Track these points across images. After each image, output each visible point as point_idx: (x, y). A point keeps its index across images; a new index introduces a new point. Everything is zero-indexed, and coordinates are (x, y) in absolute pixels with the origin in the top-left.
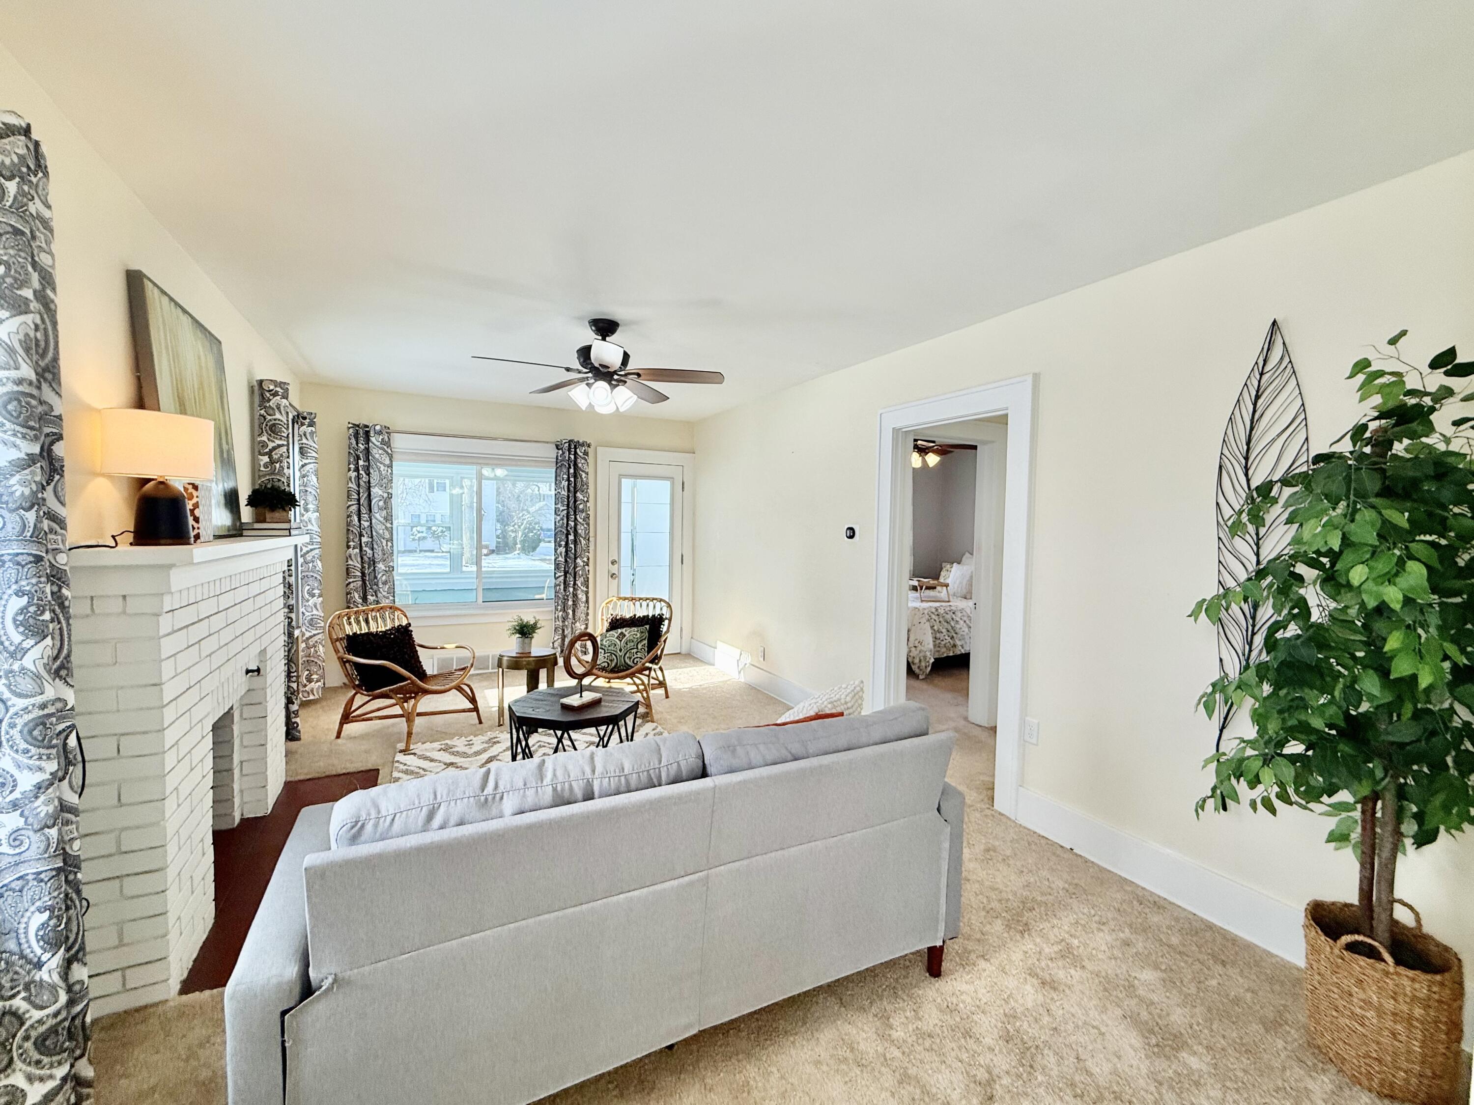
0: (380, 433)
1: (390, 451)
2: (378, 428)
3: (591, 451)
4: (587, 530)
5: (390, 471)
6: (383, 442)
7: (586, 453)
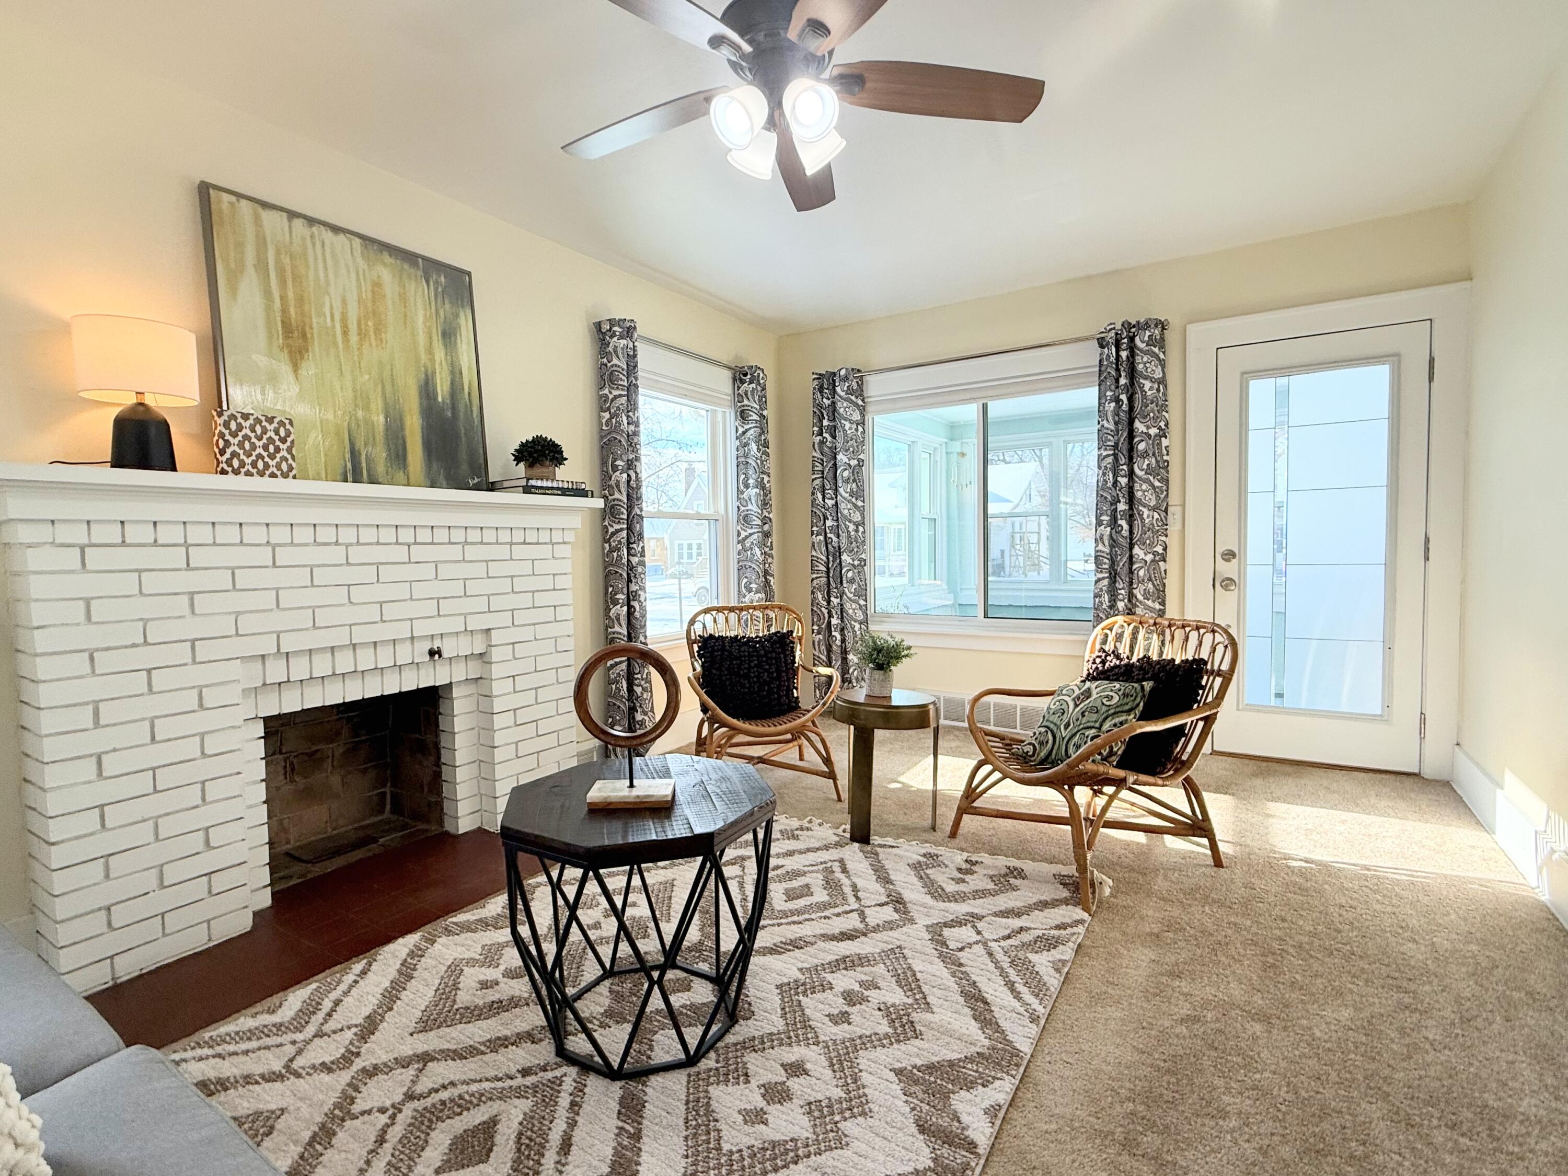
0: (846, 379)
1: (860, 403)
2: (843, 372)
3: (1172, 337)
4: (1163, 494)
5: (860, 429)
6: (850, 391)
7: (1161, 343)
